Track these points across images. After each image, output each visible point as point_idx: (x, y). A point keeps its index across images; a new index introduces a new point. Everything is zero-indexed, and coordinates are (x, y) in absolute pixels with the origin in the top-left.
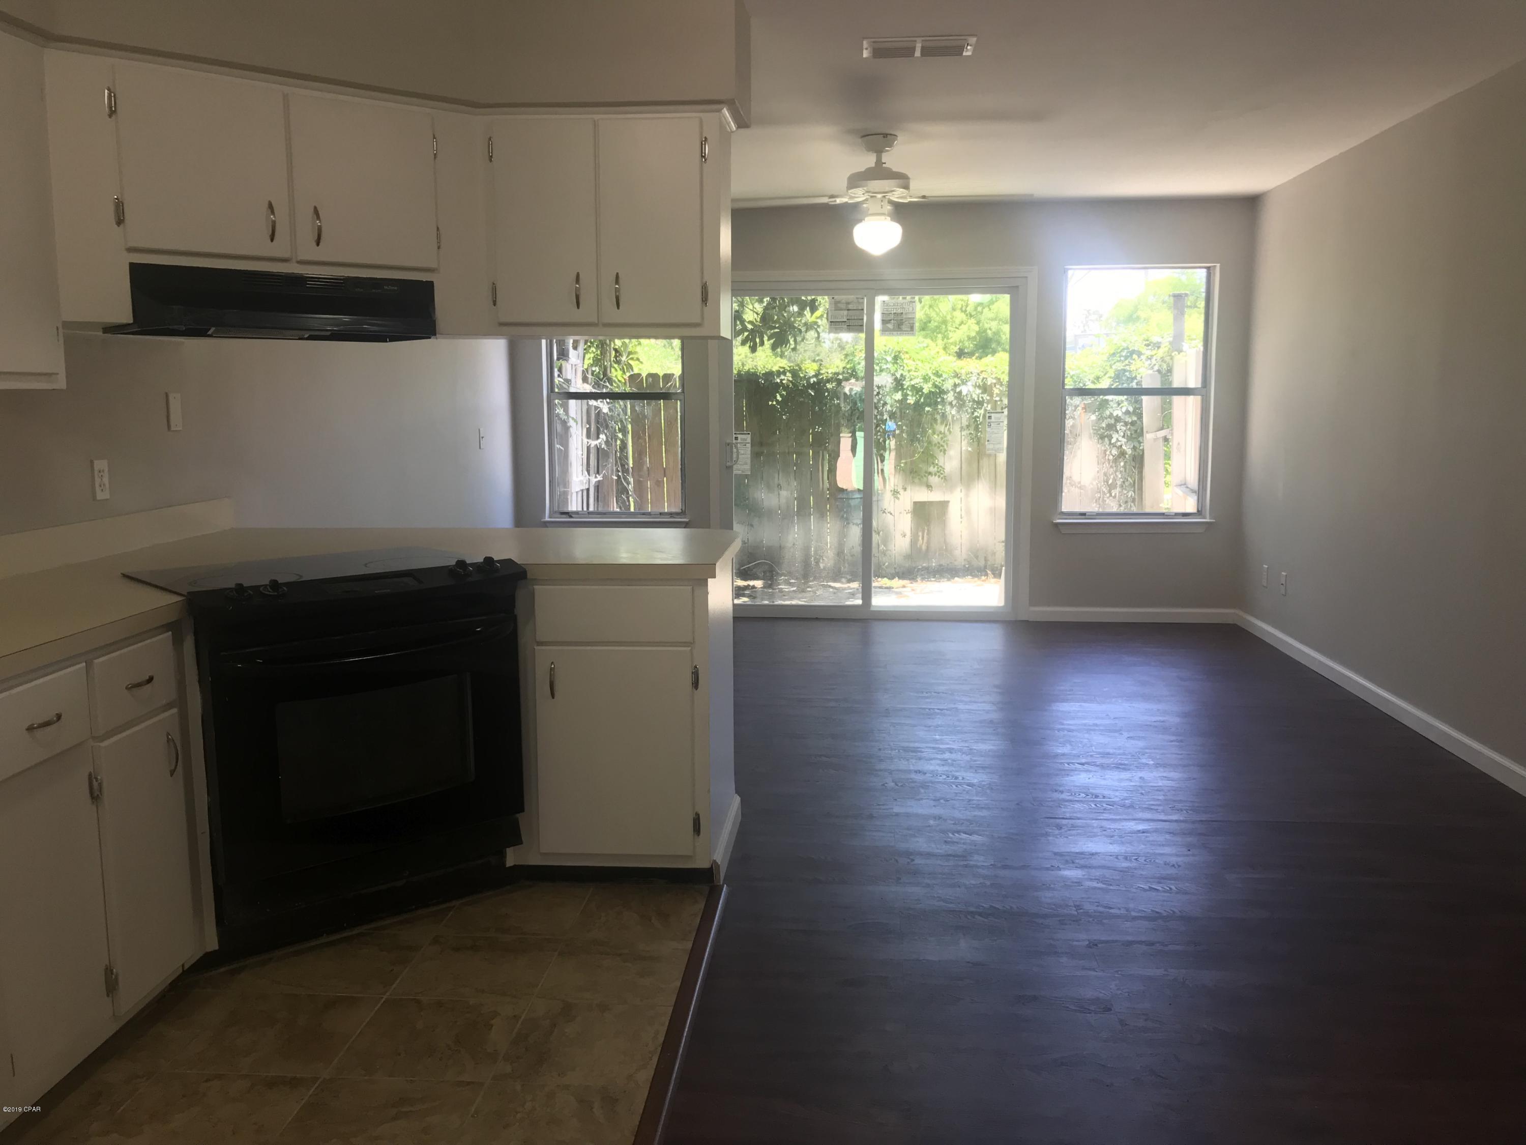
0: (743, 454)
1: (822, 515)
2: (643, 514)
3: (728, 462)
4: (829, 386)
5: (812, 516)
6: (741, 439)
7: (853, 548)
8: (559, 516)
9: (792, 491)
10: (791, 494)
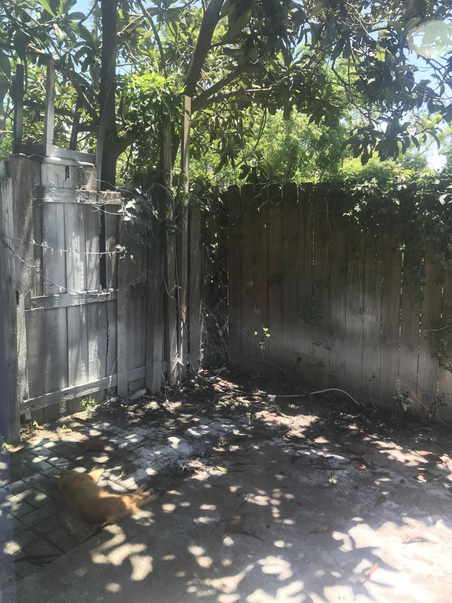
5: (400, 349)
9: (377, 316)
10: (377, 319)
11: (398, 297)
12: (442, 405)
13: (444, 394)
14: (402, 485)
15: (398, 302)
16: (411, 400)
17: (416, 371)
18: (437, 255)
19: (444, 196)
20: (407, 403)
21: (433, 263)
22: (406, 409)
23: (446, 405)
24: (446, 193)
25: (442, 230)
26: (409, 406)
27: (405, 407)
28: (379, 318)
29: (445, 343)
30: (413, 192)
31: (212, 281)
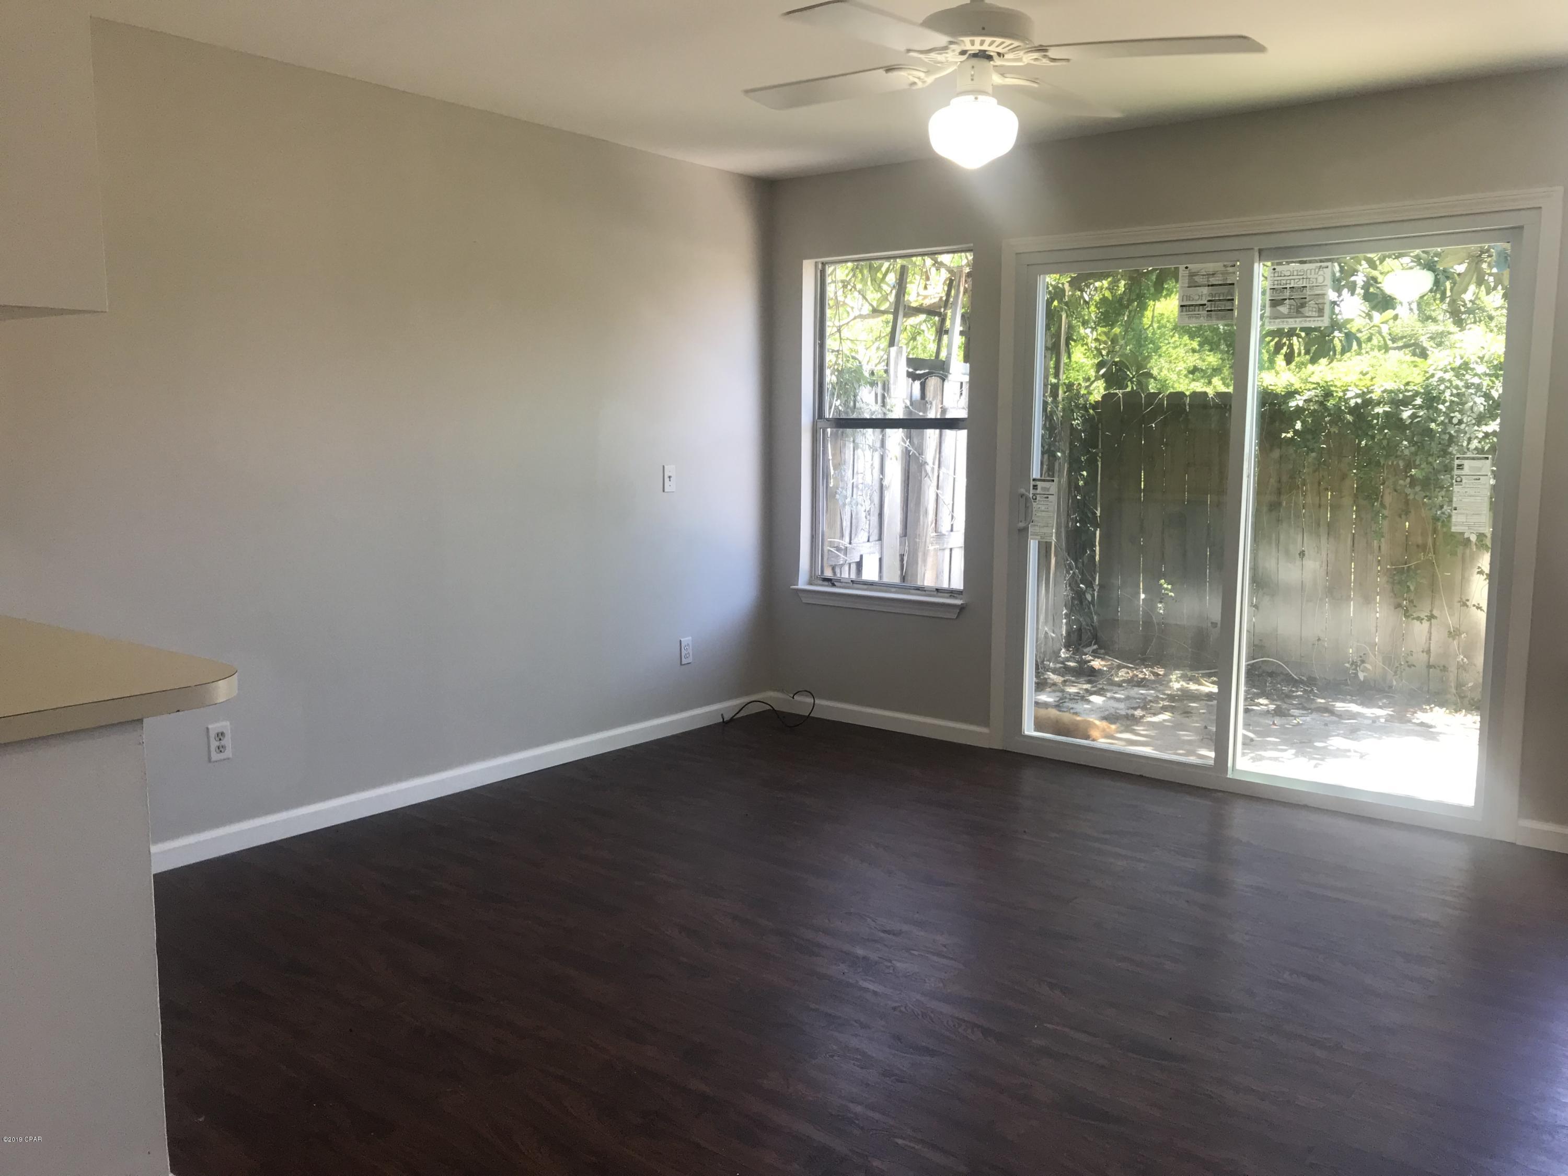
0: (1044, 511)
1: (1367, 600)
2: (917, 589)
3: (1021, 522)
4: (1379, 410)
5: (1352, 603)
6: (1043, 489)
7: (1412, 655)
8: (821, 582)
9: (1322, 562)
10: (1321, 566)
11: (1350, 536)
12: (1409, 666)
13: (1412, 652)
14: (1374, 724)
15: (1349, 542)
16: (1369, 666)
17: (1374, 630)
18: (1401, 482)
19: (1410, 413)
20: (1362, 671)
21: (1396, 491)
22: (1362, 678)
23: (1414, 666)
24: (1410, 409)
25: (1407, 452)
26: (1365, 674)
27: (1361, 676)
28: (1324, 564)
29: (1412, 588)
30: (1370, 408)
31: (1078, 524)
